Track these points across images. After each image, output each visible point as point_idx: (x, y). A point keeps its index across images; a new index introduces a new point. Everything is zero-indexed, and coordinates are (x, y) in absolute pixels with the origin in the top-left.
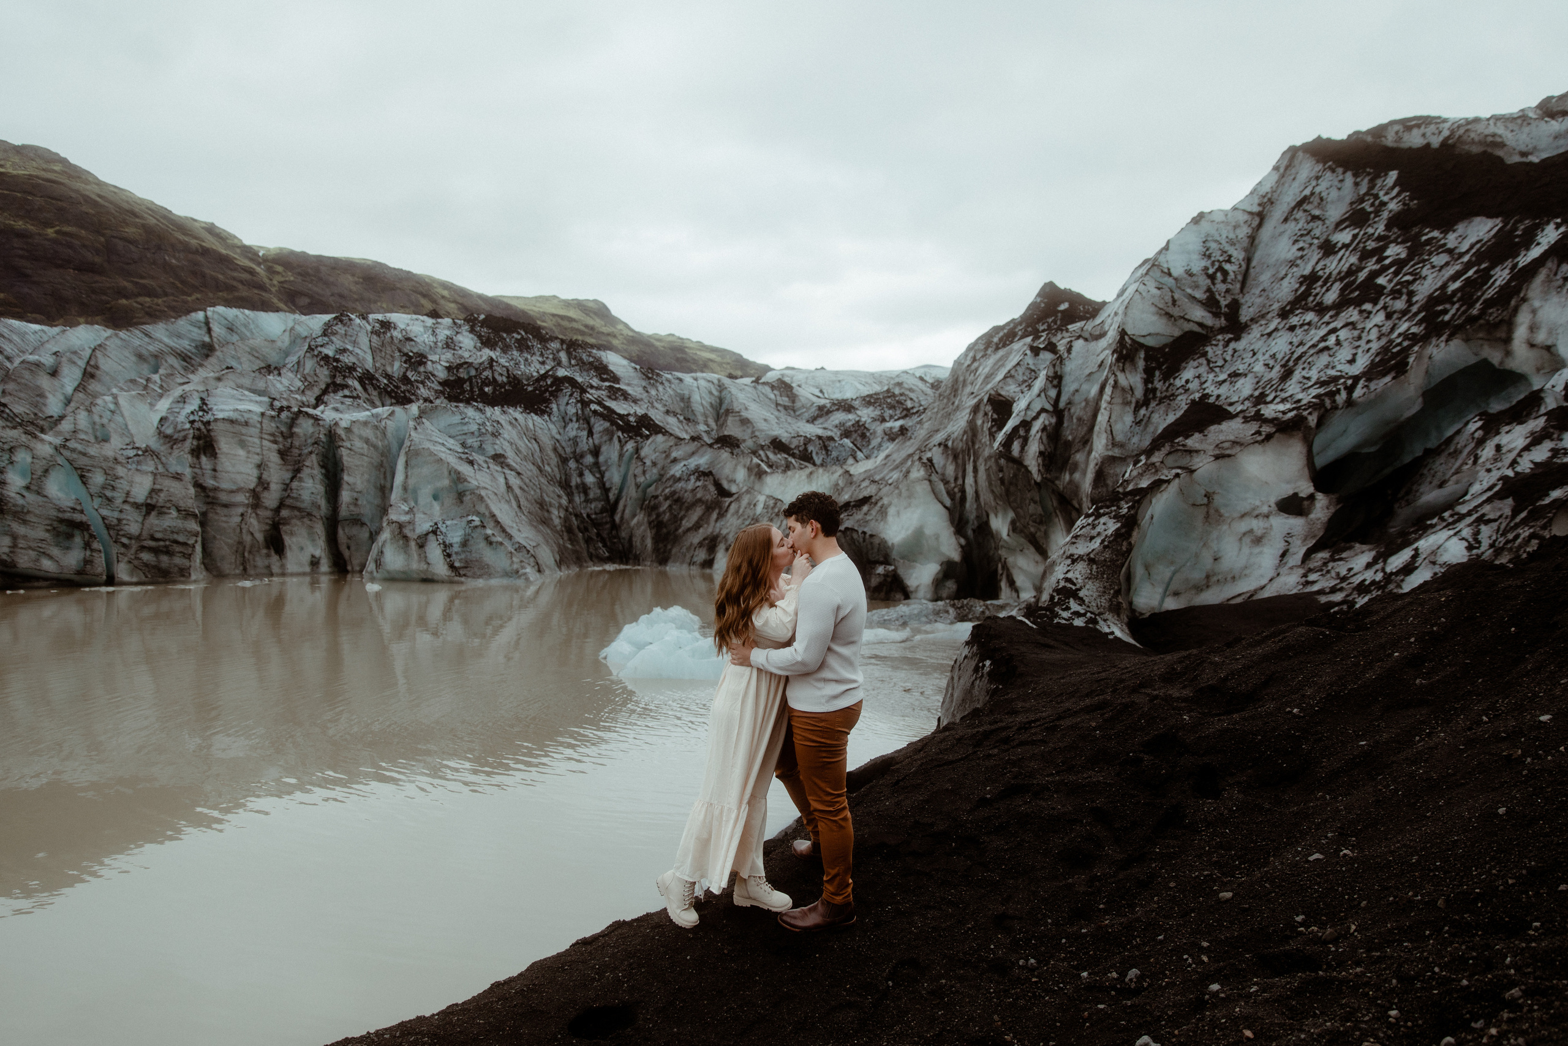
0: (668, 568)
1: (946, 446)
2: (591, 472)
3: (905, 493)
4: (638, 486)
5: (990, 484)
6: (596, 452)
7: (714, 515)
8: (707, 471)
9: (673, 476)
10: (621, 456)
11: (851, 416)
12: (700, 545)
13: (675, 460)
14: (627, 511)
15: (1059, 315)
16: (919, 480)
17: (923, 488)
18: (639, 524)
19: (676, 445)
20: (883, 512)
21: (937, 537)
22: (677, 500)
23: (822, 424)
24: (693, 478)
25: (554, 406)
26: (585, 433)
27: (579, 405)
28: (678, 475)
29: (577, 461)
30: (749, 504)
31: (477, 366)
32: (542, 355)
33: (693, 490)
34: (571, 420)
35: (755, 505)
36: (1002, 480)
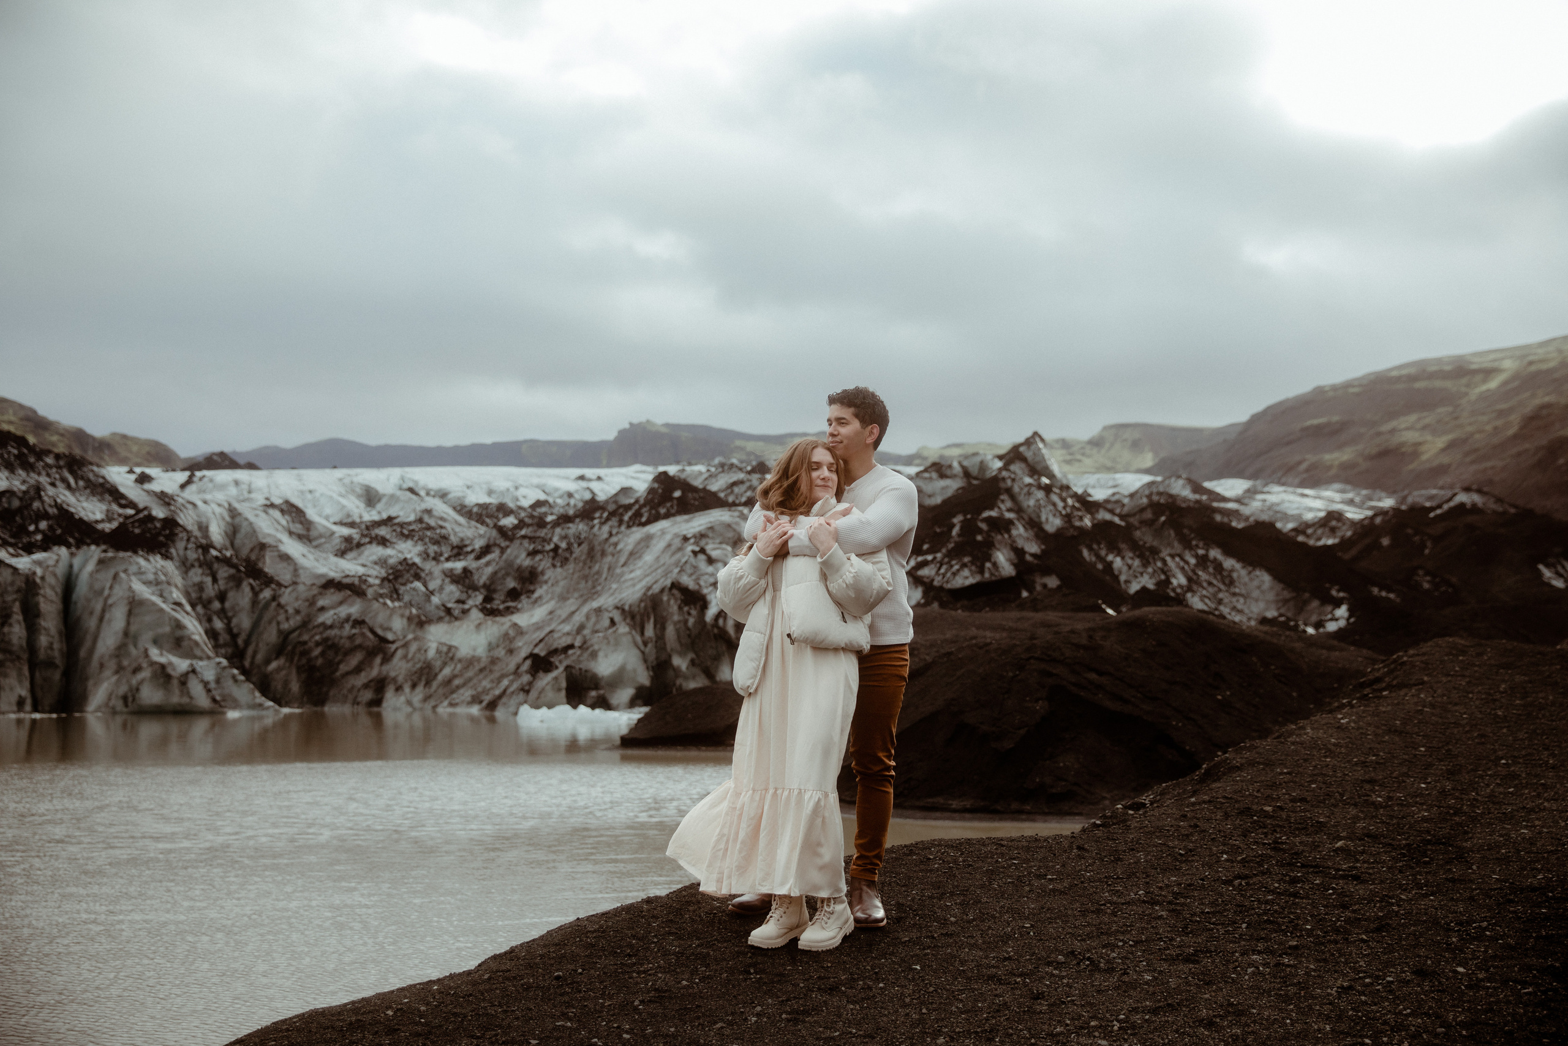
0: (326, 709)
1: (623, 610)
2: (219, 617)
3: (612, 641)
4: (280, 632)
5: (679, 637)
6: (222, 597)
7: (378, 660)
8: (360, 619)
9: (323, 624)
10: (255, 602)
11: (389, 551)
12: (366, 686)
13: (322, 609)
14: (259, 657)
15: (675, 502)
16: (625, 634)
17: (626, 640)
18: (279, 669)
19: (321, 594)
20: (594, 655)
21: (635, 671)
22: (330, 646)
23: (355, 559)
24: (347, 627)
25: (173, 551)
26: (208, 580)
27: (200, 551)
28: (329, 622)
29: (204, 607)
30: (419, 650)
31: (20, 495)
32: (48, 475)
33: (351, 638)
34: (193, 566)
35: (426, 651)
36: (689, 636)
